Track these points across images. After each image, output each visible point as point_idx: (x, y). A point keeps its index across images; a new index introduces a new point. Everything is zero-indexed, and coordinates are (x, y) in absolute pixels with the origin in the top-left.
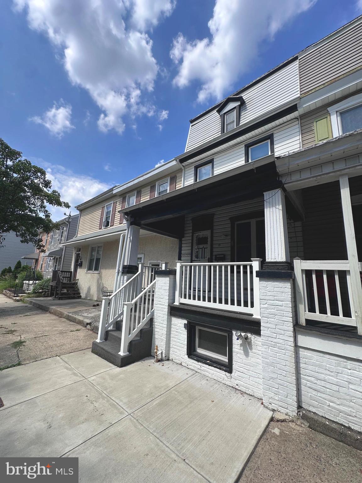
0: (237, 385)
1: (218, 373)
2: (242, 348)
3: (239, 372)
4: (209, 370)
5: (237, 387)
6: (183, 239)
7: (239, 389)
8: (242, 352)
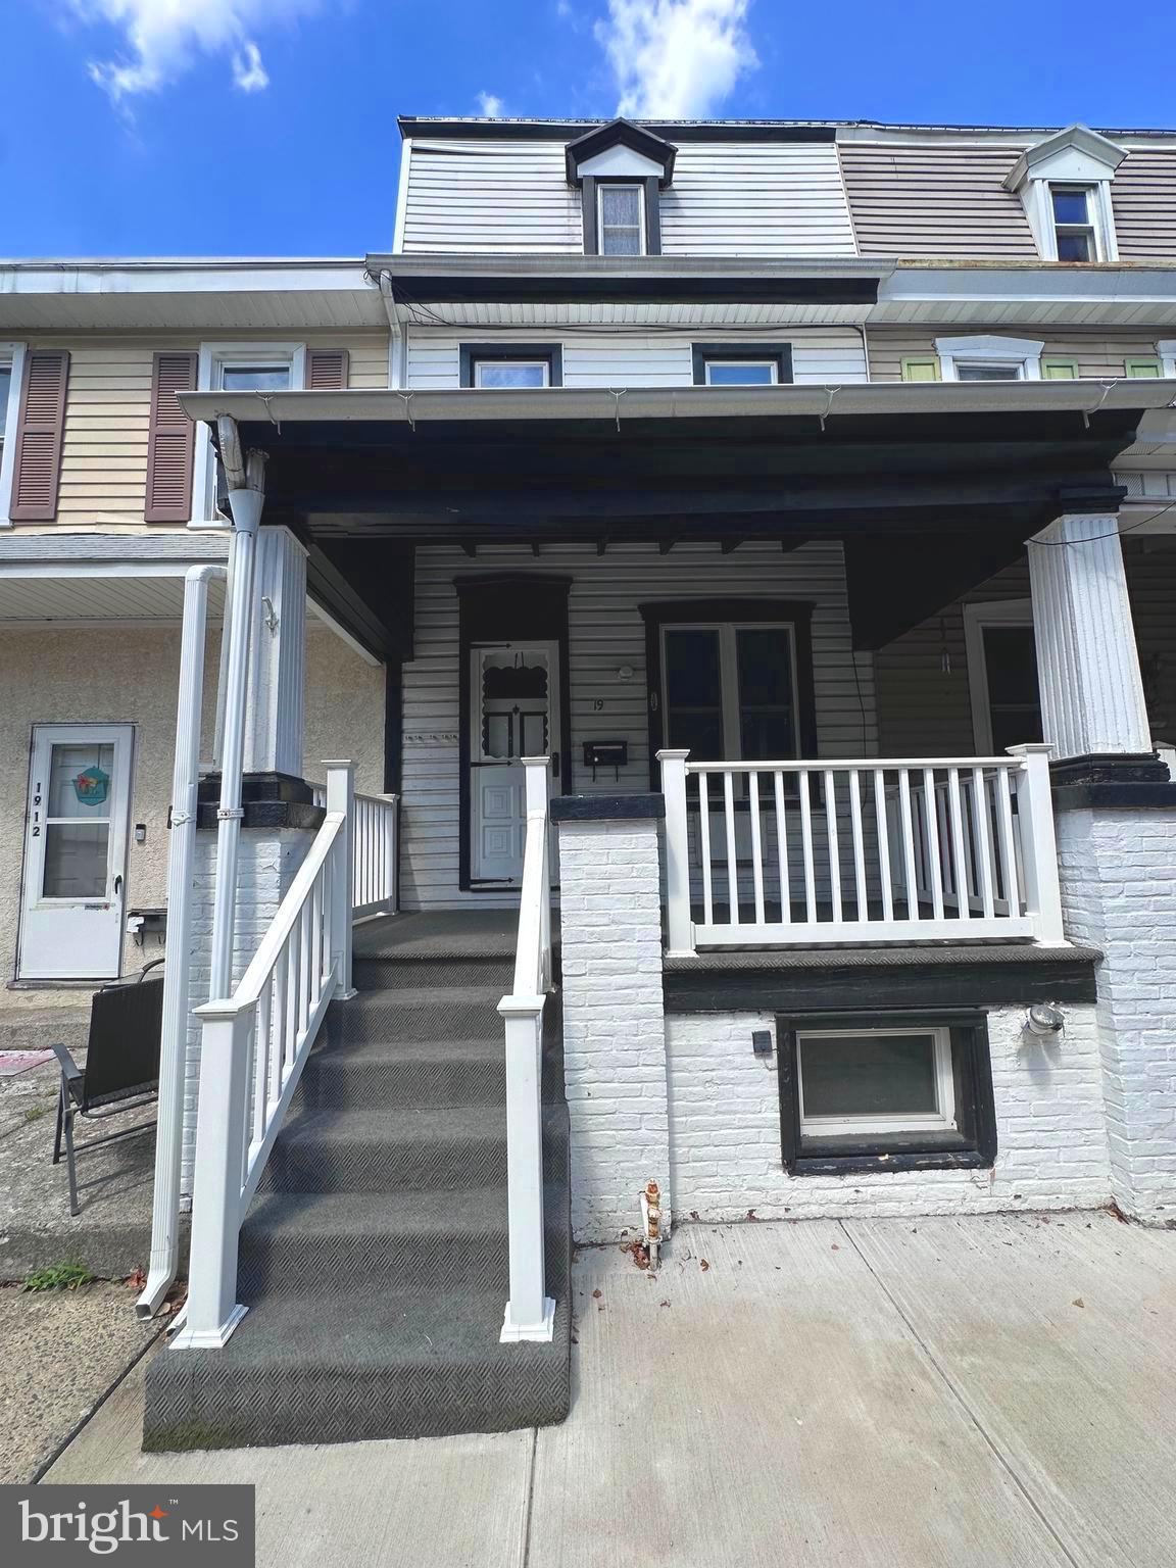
0: (1017, 1197)
1: (940, 1185)
2: (1024, 1064)
3: (1019, 1151)
4: (898, 1188)
5: (1017, 1205)
6: (407, 666)
7: (1024, 1207)
8: (1025, 1076)
